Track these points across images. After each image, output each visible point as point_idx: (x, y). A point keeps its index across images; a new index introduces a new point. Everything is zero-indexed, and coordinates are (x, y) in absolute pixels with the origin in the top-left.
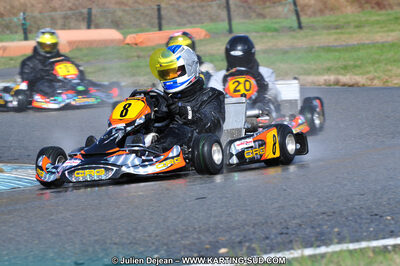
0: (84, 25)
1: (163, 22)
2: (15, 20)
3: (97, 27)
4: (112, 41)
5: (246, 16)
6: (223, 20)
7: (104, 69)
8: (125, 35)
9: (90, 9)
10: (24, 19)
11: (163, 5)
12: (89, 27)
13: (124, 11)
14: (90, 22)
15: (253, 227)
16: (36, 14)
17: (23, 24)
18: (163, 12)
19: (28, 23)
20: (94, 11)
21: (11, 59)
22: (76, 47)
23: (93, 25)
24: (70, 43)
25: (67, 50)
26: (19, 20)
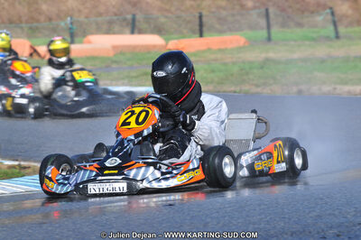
0: (128, 30)
1: (204, 29)
2: (62, 24)
3: (141, 32)
4: (155, 46)
5: (284, 25)
6: (263, 29)
8: (167, 40)
9: (134, 15)
10: (72, 23)
11: (204, 13)
12: (132, 32)
13: (166, 17)
14: (134, 28)
15: (292, 235)
16: (82, 18)
17: (70, 29)
18: (204, 19)
19: (75, 27)
20: (138, 17)
22: (119, 50)
23: (136, 31)
24: (114, 47)
25: (111, 54)
26: (66, 24)
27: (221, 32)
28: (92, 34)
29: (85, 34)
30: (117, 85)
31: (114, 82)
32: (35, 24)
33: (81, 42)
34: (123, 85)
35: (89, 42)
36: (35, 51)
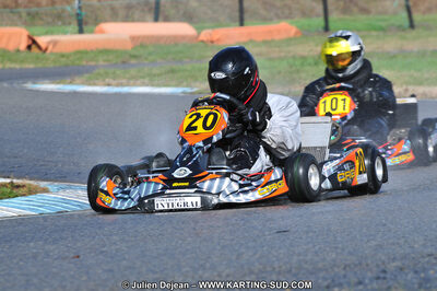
0: (151, 16)
1: (246, 16)
2: (68, 8)
3: (167, 19)
4: (184, 37)
5: (345, 11)
6: (318, 16)
7: (173, 71)
8: (199, 30)
10: (80, 8)
12: (156, 20)
14: (157, 13)
16: (94, 2)
17: (78, 15)
18: (245, 4)
19: (84, 14)
21: (63, 56)
22: (140, 42)
23: (161, 18)
24: (133, 38)
25: (129, 47)
26: (72, 8)
27: (265, 20)
28: (106, 21)
29: (97, 21)
30: (135, 85)
31: (132, 82)
32: (34, 9)
33: (92, 32)
34: (144, 84)
35: (102, 32)
36: (34, 42)
